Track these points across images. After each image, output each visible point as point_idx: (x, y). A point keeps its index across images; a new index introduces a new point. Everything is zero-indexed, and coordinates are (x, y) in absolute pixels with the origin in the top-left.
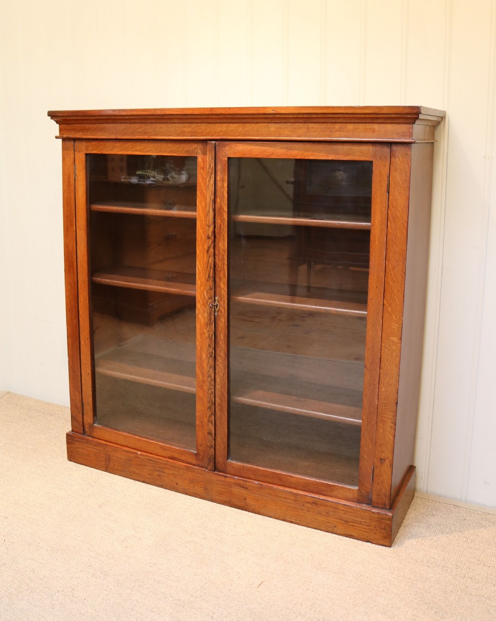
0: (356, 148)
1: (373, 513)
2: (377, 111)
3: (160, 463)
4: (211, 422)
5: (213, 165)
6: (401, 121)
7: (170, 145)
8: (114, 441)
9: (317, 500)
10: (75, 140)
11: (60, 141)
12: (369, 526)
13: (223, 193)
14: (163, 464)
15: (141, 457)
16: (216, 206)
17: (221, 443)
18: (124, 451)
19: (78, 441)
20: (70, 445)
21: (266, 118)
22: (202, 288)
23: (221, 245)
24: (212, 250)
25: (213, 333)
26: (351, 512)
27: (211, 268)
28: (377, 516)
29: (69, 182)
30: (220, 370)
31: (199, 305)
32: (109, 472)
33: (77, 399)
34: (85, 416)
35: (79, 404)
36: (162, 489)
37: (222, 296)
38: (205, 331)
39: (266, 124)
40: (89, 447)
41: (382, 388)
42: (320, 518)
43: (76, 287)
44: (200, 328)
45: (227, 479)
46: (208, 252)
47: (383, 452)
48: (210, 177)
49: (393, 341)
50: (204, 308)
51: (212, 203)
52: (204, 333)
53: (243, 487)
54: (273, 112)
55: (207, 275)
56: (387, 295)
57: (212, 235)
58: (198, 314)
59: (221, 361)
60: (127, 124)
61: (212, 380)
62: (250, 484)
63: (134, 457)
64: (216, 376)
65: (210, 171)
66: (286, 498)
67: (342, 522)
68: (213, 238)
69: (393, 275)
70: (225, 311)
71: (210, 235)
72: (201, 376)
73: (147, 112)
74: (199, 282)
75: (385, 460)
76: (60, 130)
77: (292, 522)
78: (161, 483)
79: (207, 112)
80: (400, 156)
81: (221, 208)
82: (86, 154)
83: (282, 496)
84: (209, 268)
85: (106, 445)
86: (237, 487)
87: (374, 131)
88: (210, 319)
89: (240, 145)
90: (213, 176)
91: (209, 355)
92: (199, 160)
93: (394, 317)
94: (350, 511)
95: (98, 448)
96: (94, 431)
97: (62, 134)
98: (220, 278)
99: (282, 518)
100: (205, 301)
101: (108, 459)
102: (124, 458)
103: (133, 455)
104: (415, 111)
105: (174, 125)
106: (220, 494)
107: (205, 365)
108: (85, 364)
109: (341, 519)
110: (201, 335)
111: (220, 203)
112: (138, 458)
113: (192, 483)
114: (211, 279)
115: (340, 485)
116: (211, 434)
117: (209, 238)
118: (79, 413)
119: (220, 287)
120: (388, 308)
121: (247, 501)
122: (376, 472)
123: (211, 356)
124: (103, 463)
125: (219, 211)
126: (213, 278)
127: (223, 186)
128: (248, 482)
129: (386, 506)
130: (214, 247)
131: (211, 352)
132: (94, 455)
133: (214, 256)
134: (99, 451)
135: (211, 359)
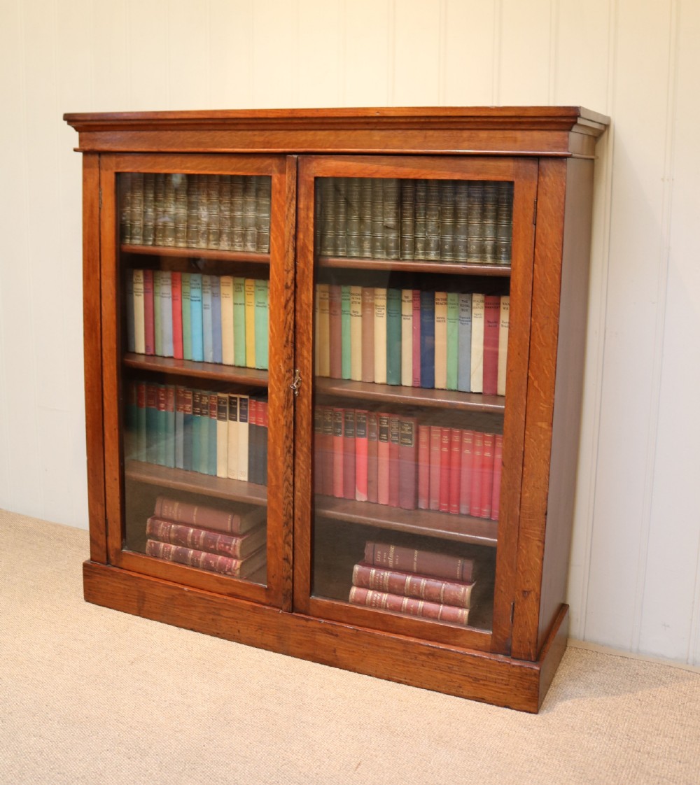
0: (491, 164)
1: (514, 666)
2: (519, 113)
3: (216, 603)
4: (288, 543)
5: (294, 187)
6: (554, 127)
7: (234, 160)
8: (149, 573)
9: (435, 650)
10: (100, 153)
11: (80, 155)
12: (508, 685)
13: (307, 226)
14: (220, 603)
15: (189, 594)
16: (298, 244)
17: (301, 572)
18: (164, 586)
19: (99, 574)
20: (89, 580)
21: (368, 123)
22: (277, 358)
23: (303, 297)
24: (291, 304)
25: (292, 420)
26: (483, 667)
27: (290, 329)
28: (518, 671)
29: (92, 211)
30: (302, 471)
31: (272, 380)
32: (143, 617)
33: (98, 515)
34: (109, 538)
35: (102, 522)
36: (217, 639)
37: (305, 368)
38: (280, 416)
39: (367, 132)
40: (115, 582)
41: (526, 492)
42: (440, 676)
43: (100, 358)
44: (274, 413)
45: (310, 623)
46: (285, 307)
47: (528, 581)
48: (290, 203)
49: (541, 428)
50: (279, 384)
51: (292, 239)
52: (279, 420)
53: (332, 634)
54: (378, 115)
55: (285, 339)
56: (533, 363)
57: (292, 283)
58: (271, 393)
59: (302, 458)
60: (174, 132)
61: (290, 484)
62: (341, 629)
63: (179, 595)
64: (296, 480)
65: (290, 196)
66: (391, 648)
67: (471, 680)
68: (293, 288)
69: (541, 337)
70: (308, 388)
71: (289, 284)
72: (274, 480)
74: (273, 348)
75: (529, 592)
76: (81, 140)
77: (400, 682)
78: (215, 631)
79: (286, 115)
80: (551, 175)
81: (304, 246)
82: (116, 174)
83: (387, 645)
84: (287, 329)
85: (139, 578)
86: (324, 635)
87: (515, 140)
88: (288, 400)
89: (332, 159)
90: (294, 202)
91: (286, 450)
92: (275, 180)
93: (542, 394)
94: (481, 664)
95: (128, 583)
96: (122, 559)
97: (83, 146)
98: (303, 343)
100: (280, 375)
101: (142, 598)
102: (165, 596)
103: (176, 592)
104: (572, 113)
105: (240, 133)
106: (300, 644)
107: (280, 464)
108: (110, 465)
109: (469, 676)
110: (275, 422)
111: (304, 240)
112: (185, 595)
113: (261, 629)
114: (290, 344)
115: (468, 629)
116: (287, 560)
117: (287, 288)
118: (101, 534)
119: (302, 355)
120: (534, 383)
121: (338, 653)
122: (516, 610)
123: (289, 451)
124: (135, 604)
125: (302, 251)
126: (293, 342)
127: (308, 216)
128: (340, 626)
129: (531, 657)
130: (295, 301)
131: (288, 445)
132: (122, 593)
133: (294, 312)
134: (128, 587)
135: (288, 455)
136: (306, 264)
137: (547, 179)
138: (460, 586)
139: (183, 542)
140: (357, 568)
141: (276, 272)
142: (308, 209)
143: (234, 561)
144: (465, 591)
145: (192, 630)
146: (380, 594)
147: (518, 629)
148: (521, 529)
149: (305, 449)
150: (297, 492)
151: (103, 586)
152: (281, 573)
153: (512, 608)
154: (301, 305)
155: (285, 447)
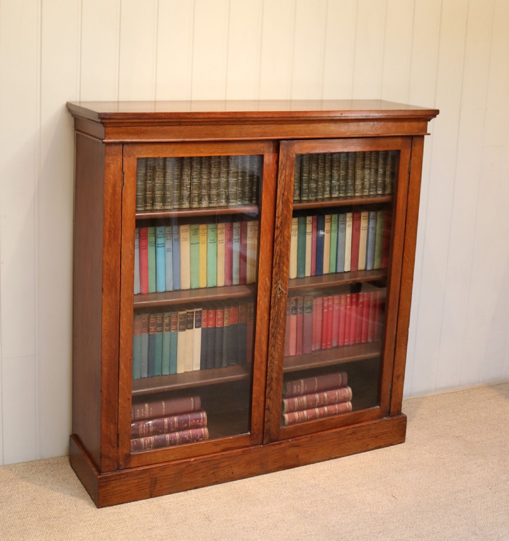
3: (215, 460)
4: (269, 398)
7: (236, 145)
8: (159, 461)
10: (123, 144)
12: (392, 432)
14: (219, 459)
15: (194, 463)
17: (275, 414)
18: (173, 466)
19: (113, 480)
20: (103, 489)
22: (264, 276)
23: (285, 233)
24: (279, 239)
25: (276, 315)
26: (380, 428)
27: (278, 255)
30: (279, 346)
31: (260, 292)
32: (155, 496)
37: (285, 279)
40: (129, 480)
41: (400, 320)
42: (358, 444)
44: (261, 313)
45: (282, 445)
46: (276, 241)
47: (398, 370)
48: (282, 173)
51: (282, 196)
52: (264, 317)
53: (296, 446)
55: (274, 263)
57: (280, 225)
58: (259, 301)
59: (280, 338)
61: (273, 358)
63: (186, 467)
65: (282, 168)
67: (373, 438)
68: (281, 228)
71: (279, 226)
73: (226, 115)
74: (262, 270)
75: (400, 376)
78: (214, 480)
80: (418, 145)
81: (288, 200)
82: (138, 159)
83: (329, 438)
86: (290, 449)
88: (274, 302)
92: (266, 158)
93: (409, 265)
95: (140, 476)
96: (132, 461)
98: (284, 263)
99: (328, 458)
100: (266, 287)
101: (155, 481)
102: (174, 473)
103: (184, 465)
106: (275, 462)
108: (124, 389)
109: (372, 437)
110: (261, 319)
111: (287, 196)
112: (191, 465)
113: (249, 464)
114: (277, 265)
115: (368, 409)
116: (268, 409)
117: (278, 228)
118: (113, 448)
119: (283, 271)
120: (406, 259)
121: (299, 457)
122: (393, 388)
123: (273, 336)
124: (148, 490)
125: (286, 203)
126: (279, 264)
127: (291, 180)
128: (301, 439)
129: (399, 412)
130: (281, 236)
131: (273, 332)
132: (136, 486)
133: (280, 244)
134: (142, 480)
135: (273, 338)
136: (288, 211)
137: (416, 148)
138: (344, 389)
139: (161, 431)
140: (286, 401)
141: (265, 219)
142: (291, 175)
143: (203, 429)
144: (348, 391)
145: (196, 488)
146: (302, 413)
147: (393, 399)
148: (397, 342)
149: (282, 332)
150: (275, 362)
151: (117, 489)
152: (262, 420)
153: (390, 388)
154: (284, 238)
155: (270, 334)
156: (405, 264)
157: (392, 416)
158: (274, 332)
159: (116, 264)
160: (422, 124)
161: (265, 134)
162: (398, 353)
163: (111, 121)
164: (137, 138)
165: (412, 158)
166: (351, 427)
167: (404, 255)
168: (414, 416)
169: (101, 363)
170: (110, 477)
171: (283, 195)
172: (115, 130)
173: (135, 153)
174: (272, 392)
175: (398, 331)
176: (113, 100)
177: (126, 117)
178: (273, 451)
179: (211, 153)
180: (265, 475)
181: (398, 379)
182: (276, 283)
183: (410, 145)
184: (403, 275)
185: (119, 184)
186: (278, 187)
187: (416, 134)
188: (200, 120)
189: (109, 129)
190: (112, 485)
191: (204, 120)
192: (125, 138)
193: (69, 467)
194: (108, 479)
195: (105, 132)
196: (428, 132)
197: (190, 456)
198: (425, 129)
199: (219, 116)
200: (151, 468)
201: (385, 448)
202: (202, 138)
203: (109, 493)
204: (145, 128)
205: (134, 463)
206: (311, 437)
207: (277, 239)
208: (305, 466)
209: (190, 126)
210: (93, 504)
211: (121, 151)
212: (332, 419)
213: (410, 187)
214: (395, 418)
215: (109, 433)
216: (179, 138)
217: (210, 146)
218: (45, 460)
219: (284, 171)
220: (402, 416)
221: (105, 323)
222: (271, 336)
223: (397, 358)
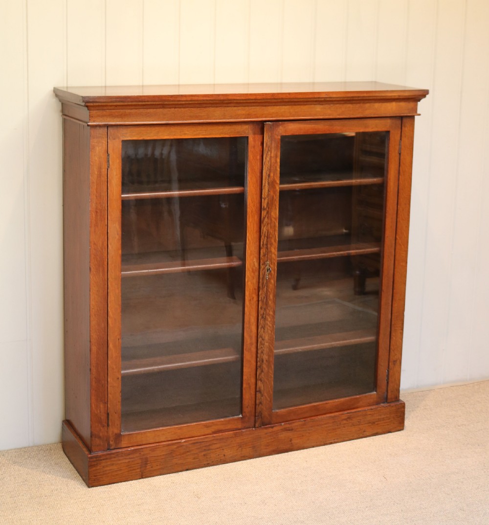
3: (206, 442)
4: (260, 380)
5: (269, 144)
7: (221, 127)
9: (350, 414)
10: (108, 126)
12: (389, 419)
13: (276, 167)
14: (209, 441)
15: (185, 444)
16: (270, 179)
18: (164, 446)
19: (104, 460)
20: (94, 468)
22: (252, 257)
23: (273, 214)
24: (266, 220)
25: (265, 296)
27: (265, 236)
30: (269, 328)
31: (248, 272)
32: (146, 477)
34: (110, 428)
35: (104, 417)
37: (273, 260)
40: (119, 460)
42: (353, 429)
44: (250, 294)
45: (275, 429)
46: (263, 222)
47: (395, 354)
48: (267, 154)
49: (402, 266)
51: (267, 177)
52: (253, 298)
53: (289, 430)
54: (326, 96)
55: (262, 244)
56: (398, 230)
57: (267, 206)
58: (248, 282)
59: (269, 320)
60: (176, 109)
61: (263, 339)
63: (178, 447)
65: (267, 149)
67: (370, 424)
68: (267, 209)
69: (402, 215)
70: (275, 272)
71: (265, 207)
72: (249, 340)
73: (208, 97)
74: (249, 251)
75: (396, 361)
77: (331, 443)
78: (206, 463)
80: (408, 126)
81: (274, 181)
82: (123, 141)
83: (323, 423)
84: (263, 237)
86: (283, 432)
88: (263, 283)
89: (292, 124)
92: (251, 140)
93: (403, 247)
94: (375, 412)
95: (131, 456)
96: (121, 440)
98: (271, 244)
99: (323, 443)
100: (254, 268)
101: (145, 462)
102: (165, 453)
103: (175, 447)
104: (424, 94)
106: (268, 446)
108: (113, 369)
110: (250, 300)
111: (273, 177)
112: (181, 446)
113: (241, 447)
114: (265, 246)
115: (364, 395)
116: (260, 391)
117: (264, 209)
118: (103, 427)
119: (271, 252)
120: (399, 241)
121: (293, 442)
122: (390, 373)
123: (263, 317)
124: (138, 470)
125: (272, 184)
126: (267, 245)
127: (276, 161)
128: (294, 423)
129: (397, 398)
130: (268, 217)
131: (262, 313)
132: (127, 466)
133: (268, 224)
134: (132, 460)
135: (262, 319)
136: (275, 192)
137: (406, 129)
141: (252, 200)
142: (276, 157)
145: (187, 470)
147: (391, 385)
148: (392, 326)
149: (271, 313)
150: (266, 344)
151: (108, 468)
152: (253, 402)
153: (387, 374)
154: (271, 219)
155: (260, 315)
156: (398, 247)
157: (389, 403)
158: (264, 314)
159: (103, 244)
160: (411, 104)
161: (249, 116)
162: (394, 338)
163: (95, 104)
164: (122, 121)
165: (402, 139)
166: (346, 412)
167: (397, 237)
168: (418, 407)
169: (90, 341)
170: (100, 456)
171: (269, 176)
172: (100, 112)
173: (119, 135)
174: (263, 374)
175: (393, 315)
176: (100, 85)
177: (110, 100)
178: (266, 434)
179: (195, 135)
180: (257, 459)
181: (394, 364)
182: (264, 264)
183: (400, 127)
184: (396, 257)
185: (105, 166)
186: (264, 169)
187: (405, 115)
188: (183, 103)
189: (94, 112)
190: (103, 465)
191: (187, 103)
192: (109, 122)
193: (62, 452)
194: (98, 459)
195: (90, 116)
196: (418, 112)
197: (181, 437)
198: (415, 109)
199: (202, 98)
200: (142, 448)
201: (383, 435)
202: (186, 120)
203: (99, 473)
204: (129, 111)
205: (124, 443)
206: (305, 421)
207: (263, 220)
208: (298, 451)
209: (173, 109)
210: (84, 484)
211: (106, 134)
212: (326, 403)
213: (401, 168)
214: (392, 404)
215: (99, 411)
216: (163, 121)
217: (194, 128)
218: (38, 446)
219: (269, 153)
220: (400, 402)
221: (93, 303)
222: (260, 317)
223: (392, 342)
